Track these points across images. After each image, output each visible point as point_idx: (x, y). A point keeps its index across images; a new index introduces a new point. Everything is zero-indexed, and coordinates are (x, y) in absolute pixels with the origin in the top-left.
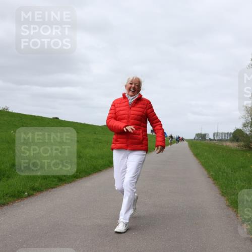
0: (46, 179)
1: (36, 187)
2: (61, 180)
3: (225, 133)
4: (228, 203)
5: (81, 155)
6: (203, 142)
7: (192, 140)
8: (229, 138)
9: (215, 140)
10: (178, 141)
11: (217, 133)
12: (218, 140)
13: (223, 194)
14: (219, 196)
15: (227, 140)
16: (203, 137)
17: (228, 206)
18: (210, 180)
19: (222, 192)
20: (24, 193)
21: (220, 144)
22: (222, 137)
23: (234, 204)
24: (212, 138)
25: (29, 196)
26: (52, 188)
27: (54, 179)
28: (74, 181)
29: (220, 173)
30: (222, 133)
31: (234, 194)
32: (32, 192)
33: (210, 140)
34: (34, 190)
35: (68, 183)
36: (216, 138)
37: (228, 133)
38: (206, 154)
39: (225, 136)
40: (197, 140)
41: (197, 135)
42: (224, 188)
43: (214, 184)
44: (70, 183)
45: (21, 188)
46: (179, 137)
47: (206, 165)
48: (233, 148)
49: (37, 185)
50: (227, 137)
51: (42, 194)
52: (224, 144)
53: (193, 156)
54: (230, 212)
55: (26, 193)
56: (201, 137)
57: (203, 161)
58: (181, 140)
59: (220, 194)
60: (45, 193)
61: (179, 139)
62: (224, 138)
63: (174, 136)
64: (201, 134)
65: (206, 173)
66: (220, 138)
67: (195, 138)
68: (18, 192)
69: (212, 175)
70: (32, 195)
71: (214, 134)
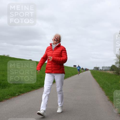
0: (26, 87)
1: (21, 91)
2: (33, 88)
3: (107, 67)
4: (109, 99)
5: (42, 77)
6: (97, 71)
7: (92, 70)
8: (109, 69)
9: (103, 70)
10: (86, 71)
11: (104, 67)
12: (104, 70)
13: (107, 95)
14: (105, 96)
15: (108, 70)
16: (97, 68)
17: (109, 100)
18: (101, 88)
19: (106, 94)
20: (16, 94)
21: (105, 72)
22: (106, 69)
23: (111, 100)
24: (101, 69)
25: (18, 95)
26: (29, 92)
27: (30, 88)
28: (39, 89)
29: (105, 85)
30: (106, 67)
31: (111, 95)
32: (20, 94)
33: (101, 70)
34: (20, 93)
35: (36, 90)
36: (103, 69)
37: (108, 67)
38: (98, 76)
39: (107, 68)
40: (95, 70)
41: (95, 68)
42: (107, 92)
43: (102, 90)
44: (37, 89)
45: (15, 92)
46: (86, 69)
47: (99, 81)
48: (111, 74)
49: (22, 90)
50: (108, 69)
51: (24, 95)
52: (107, 72)
53: (93, 77)
54: (110, 103)
55: (17, 94)
56: (96, 68)
57: (97, 79)
58: (87, 70)
59: (105, 95)
60: (25, 94)
61: (86, 70)
62: (107, 69)
63: (84, 68)
64: (96, 67)
65: (99, 85)
66: (105, 69)
67: (93, 69)
68: (13, 93)
69: (102, 86)
70: (20, 95)
71: (102, 67)
